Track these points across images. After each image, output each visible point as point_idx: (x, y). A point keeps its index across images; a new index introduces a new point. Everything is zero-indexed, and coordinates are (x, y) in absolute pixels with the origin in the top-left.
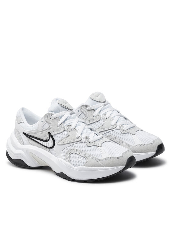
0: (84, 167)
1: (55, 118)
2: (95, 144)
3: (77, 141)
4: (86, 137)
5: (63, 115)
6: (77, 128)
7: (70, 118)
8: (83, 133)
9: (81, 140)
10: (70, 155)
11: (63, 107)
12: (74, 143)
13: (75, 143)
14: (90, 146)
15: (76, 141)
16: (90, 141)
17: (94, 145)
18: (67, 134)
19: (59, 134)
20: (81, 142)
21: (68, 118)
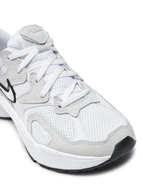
0: (48, 149)
1: (14, 60)
2: (69, 112)
3: (42, 102)
4: (56, 97)
5: (27, 54)
6: (46, 78)
7: (37, 60)
8: (54, 87)
9: (48, 101)
10: (32, 122)
11: (27, 40)
12: (38, 105)
13: (40, 105)
14: (60, 113)
15: (40, 102)
16: (61, 104)
17: (66, 112)
18: (30, 87)
19: (19, 85)
20: (47, 104)
21: (34, 59)
